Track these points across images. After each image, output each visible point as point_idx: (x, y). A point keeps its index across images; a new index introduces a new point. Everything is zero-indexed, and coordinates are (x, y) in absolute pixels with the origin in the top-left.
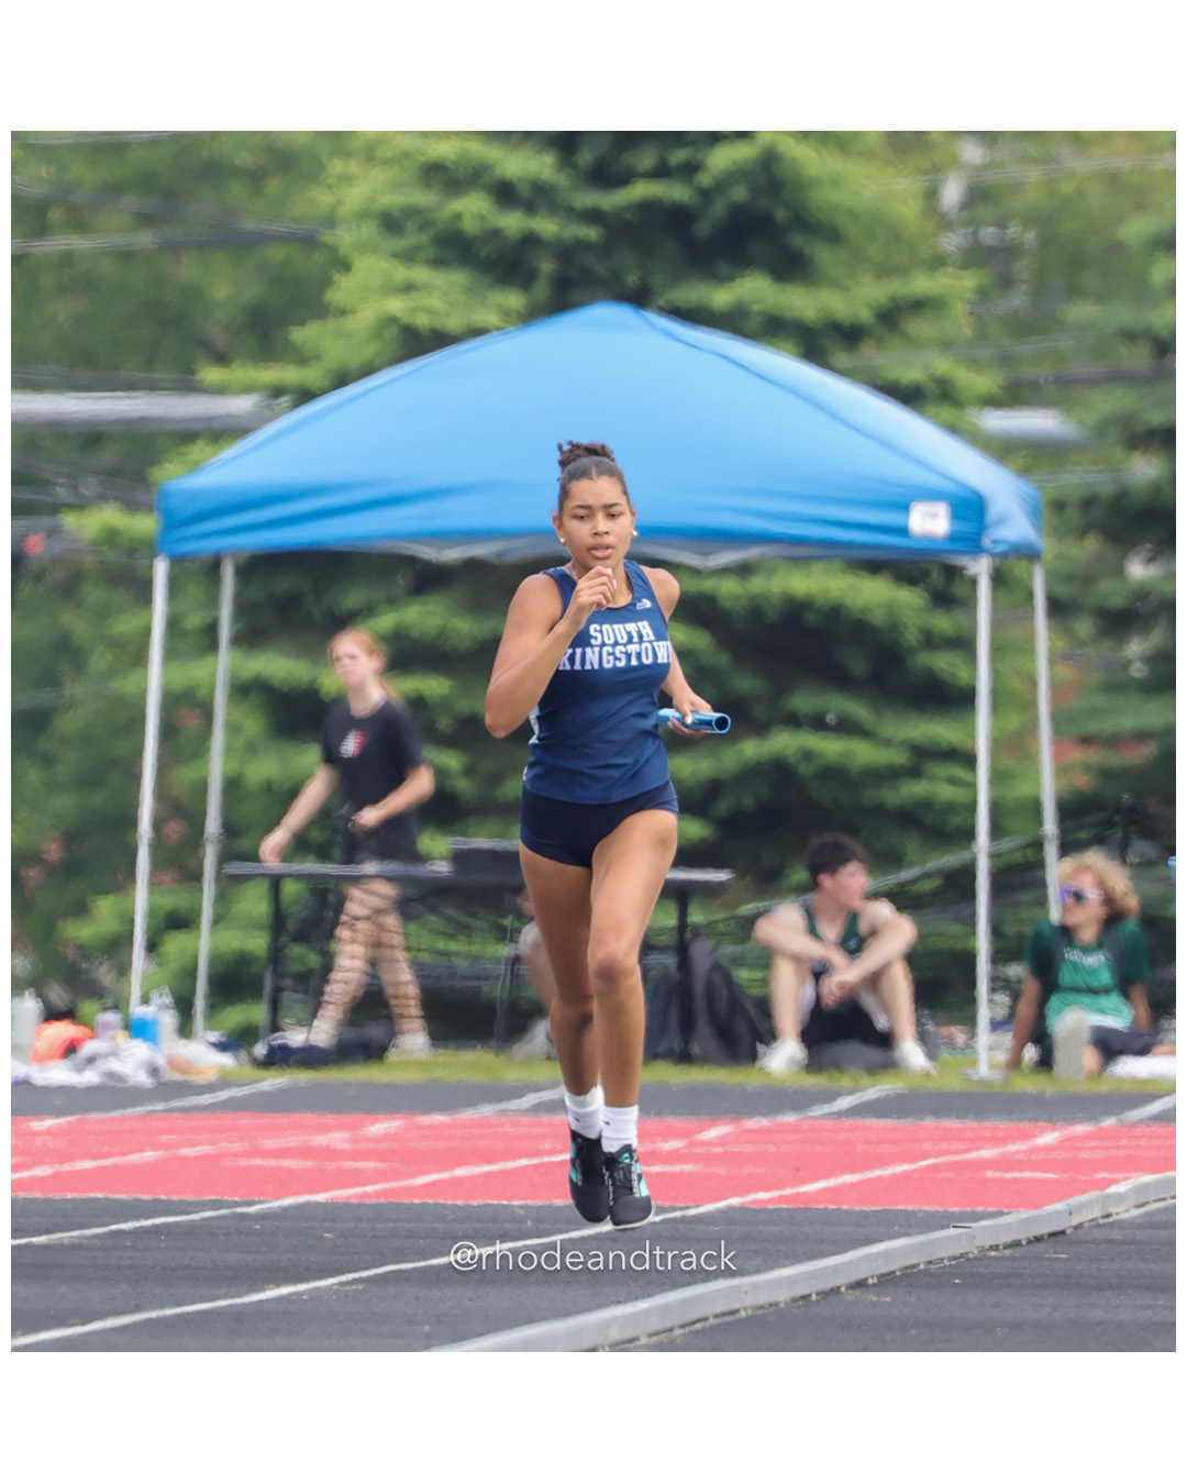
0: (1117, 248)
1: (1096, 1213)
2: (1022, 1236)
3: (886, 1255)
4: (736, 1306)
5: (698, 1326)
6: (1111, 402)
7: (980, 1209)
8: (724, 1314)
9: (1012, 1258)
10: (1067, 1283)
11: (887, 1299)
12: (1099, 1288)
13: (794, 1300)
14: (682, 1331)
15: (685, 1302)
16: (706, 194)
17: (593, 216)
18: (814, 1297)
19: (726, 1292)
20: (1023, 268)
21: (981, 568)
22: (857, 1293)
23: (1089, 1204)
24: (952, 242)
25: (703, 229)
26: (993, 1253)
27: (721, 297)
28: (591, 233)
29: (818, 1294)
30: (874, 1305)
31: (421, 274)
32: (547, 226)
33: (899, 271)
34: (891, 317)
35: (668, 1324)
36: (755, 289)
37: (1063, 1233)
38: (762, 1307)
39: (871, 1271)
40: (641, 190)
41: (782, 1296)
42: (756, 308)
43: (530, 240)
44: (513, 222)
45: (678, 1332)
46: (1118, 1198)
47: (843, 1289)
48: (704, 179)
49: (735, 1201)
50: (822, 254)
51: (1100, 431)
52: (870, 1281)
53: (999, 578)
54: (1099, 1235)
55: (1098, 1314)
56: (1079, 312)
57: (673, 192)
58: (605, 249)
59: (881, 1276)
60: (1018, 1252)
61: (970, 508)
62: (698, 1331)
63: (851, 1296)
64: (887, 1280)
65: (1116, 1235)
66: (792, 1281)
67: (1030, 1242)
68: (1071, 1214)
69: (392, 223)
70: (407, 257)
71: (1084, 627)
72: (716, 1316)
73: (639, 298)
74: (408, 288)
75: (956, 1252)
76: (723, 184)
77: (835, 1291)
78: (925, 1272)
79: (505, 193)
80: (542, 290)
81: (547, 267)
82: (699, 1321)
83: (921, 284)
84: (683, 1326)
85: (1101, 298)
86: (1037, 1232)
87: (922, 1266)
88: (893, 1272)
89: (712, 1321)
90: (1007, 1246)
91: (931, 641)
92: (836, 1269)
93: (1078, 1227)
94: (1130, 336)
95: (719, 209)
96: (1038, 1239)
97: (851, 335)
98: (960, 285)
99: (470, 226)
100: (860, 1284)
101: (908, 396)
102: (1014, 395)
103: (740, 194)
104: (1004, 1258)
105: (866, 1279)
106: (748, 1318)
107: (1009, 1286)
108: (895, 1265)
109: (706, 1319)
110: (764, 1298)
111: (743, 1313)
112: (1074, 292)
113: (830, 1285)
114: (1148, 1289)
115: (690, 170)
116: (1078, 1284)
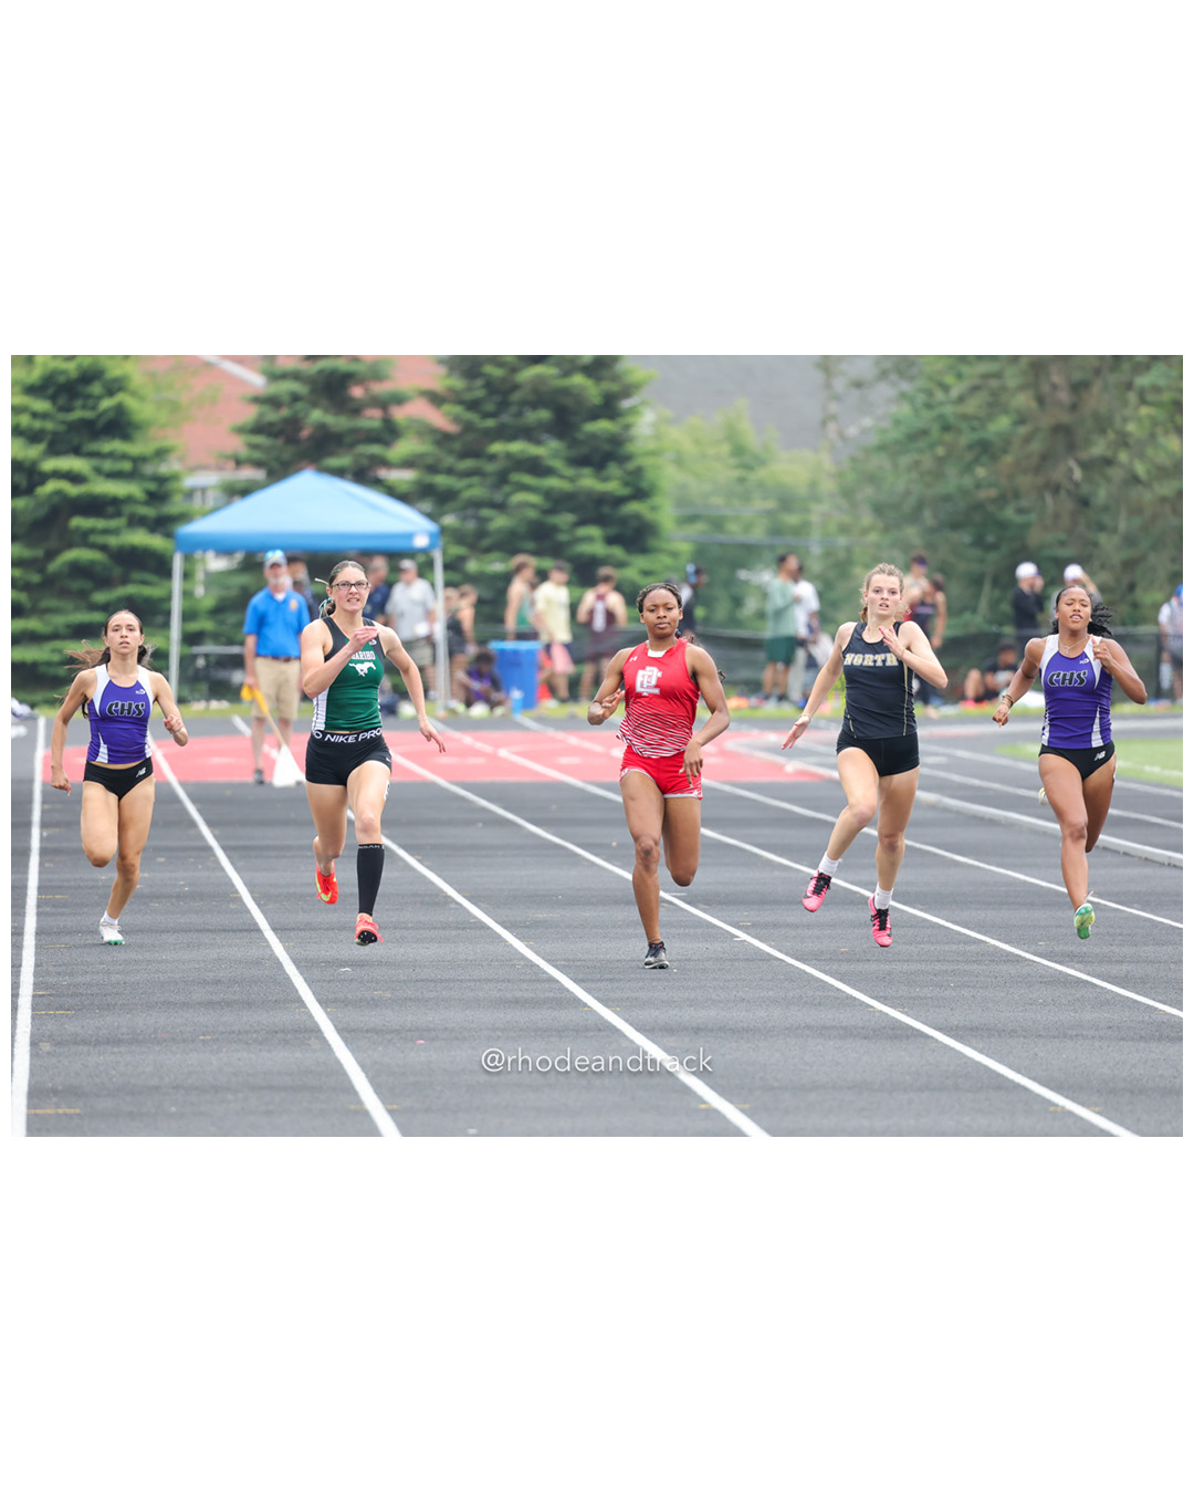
17: (63, 422)
25: (100, 424)
28: (62, 428)
32: (49, 426)
36: (116, 445)
40: (77, 414)
44: (37, 424)
57: (88, 415)
58: (66, 433)
76: (105, 412)
79: (35, 415)
81: (49, 437)
95: (104, 420)
103: (111, 415)
115: (94, 408)
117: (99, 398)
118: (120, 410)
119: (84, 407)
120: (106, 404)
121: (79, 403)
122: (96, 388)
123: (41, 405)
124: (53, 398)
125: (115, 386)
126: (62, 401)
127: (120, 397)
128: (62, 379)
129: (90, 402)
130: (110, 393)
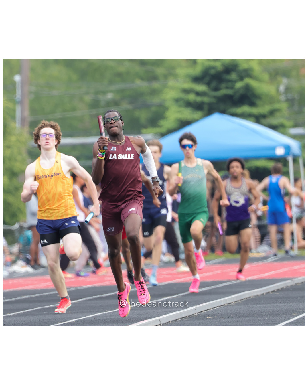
2: (303, 281)
3: (278, 286)
4: (250, 296)
5: (243, 300)
8: (248, 298)
11: (278, 294)
13: (261, 295)
15: (240, 296)
16: (235, 92)
17: (215, 97)
19: (248, 293)
21: (290, 159)
22: (273, 293)
24: (282, 98)
25: (235, 99)
26: (298, 285)
27: (239, 111)
28: (213, 100)
29: (265, 293)
30: (276, 295)
32: (206, 99)
33: (272, 103)
34: (272, 113)
35: (237, 300)
36: (245, 109)
38: (255, 296)
39: (275, 289)
40: (224, 92)
41: (259, 294)
42: (246, 113)
43: (203, 103)
44: (199, 99)
48: (235, 89)
50: (258, 102)
57: (229, 92)
58: (217, 103)
60: (303, 284)
61: (288, 148)
62: (243, 301)
63: (271, 294)
64: (278, 290)
66: (261, 291)
69: (177, 100)
70: (180, 106)
73: (223, 112)
75: (291, 285)
76: (239, 89)
77: (269, 293)
79: (198, 94)
80: (206, 111)
81: (206, 107)
83: (277, 106)
84: (240, 300)
87: (285, 288)
89: (246, 299)
92: (268, 289)
95: (238, 95)
97: (264, 116)
98: (284, 106)
99: (191, 101)
100: (274, 291)
101: (274, 128)
102: (295, 126)
103: (242, 92)
108: (280, 288)
109: (244, 299)
110: (255, 294)
111: (252, 297)
113: (267, 291)
115: (232, 88)
117: (235, 82)
118: (247, 88)
119: (227, 88)
120: (239, 85)
121: (223, 85)
122: (233, 76)
123: (201, 88)
124: (208, 84)
126: (214, 84)
127: (247, 80)
128: (212, 72)
129: (230, 84)
130: (241, 79)
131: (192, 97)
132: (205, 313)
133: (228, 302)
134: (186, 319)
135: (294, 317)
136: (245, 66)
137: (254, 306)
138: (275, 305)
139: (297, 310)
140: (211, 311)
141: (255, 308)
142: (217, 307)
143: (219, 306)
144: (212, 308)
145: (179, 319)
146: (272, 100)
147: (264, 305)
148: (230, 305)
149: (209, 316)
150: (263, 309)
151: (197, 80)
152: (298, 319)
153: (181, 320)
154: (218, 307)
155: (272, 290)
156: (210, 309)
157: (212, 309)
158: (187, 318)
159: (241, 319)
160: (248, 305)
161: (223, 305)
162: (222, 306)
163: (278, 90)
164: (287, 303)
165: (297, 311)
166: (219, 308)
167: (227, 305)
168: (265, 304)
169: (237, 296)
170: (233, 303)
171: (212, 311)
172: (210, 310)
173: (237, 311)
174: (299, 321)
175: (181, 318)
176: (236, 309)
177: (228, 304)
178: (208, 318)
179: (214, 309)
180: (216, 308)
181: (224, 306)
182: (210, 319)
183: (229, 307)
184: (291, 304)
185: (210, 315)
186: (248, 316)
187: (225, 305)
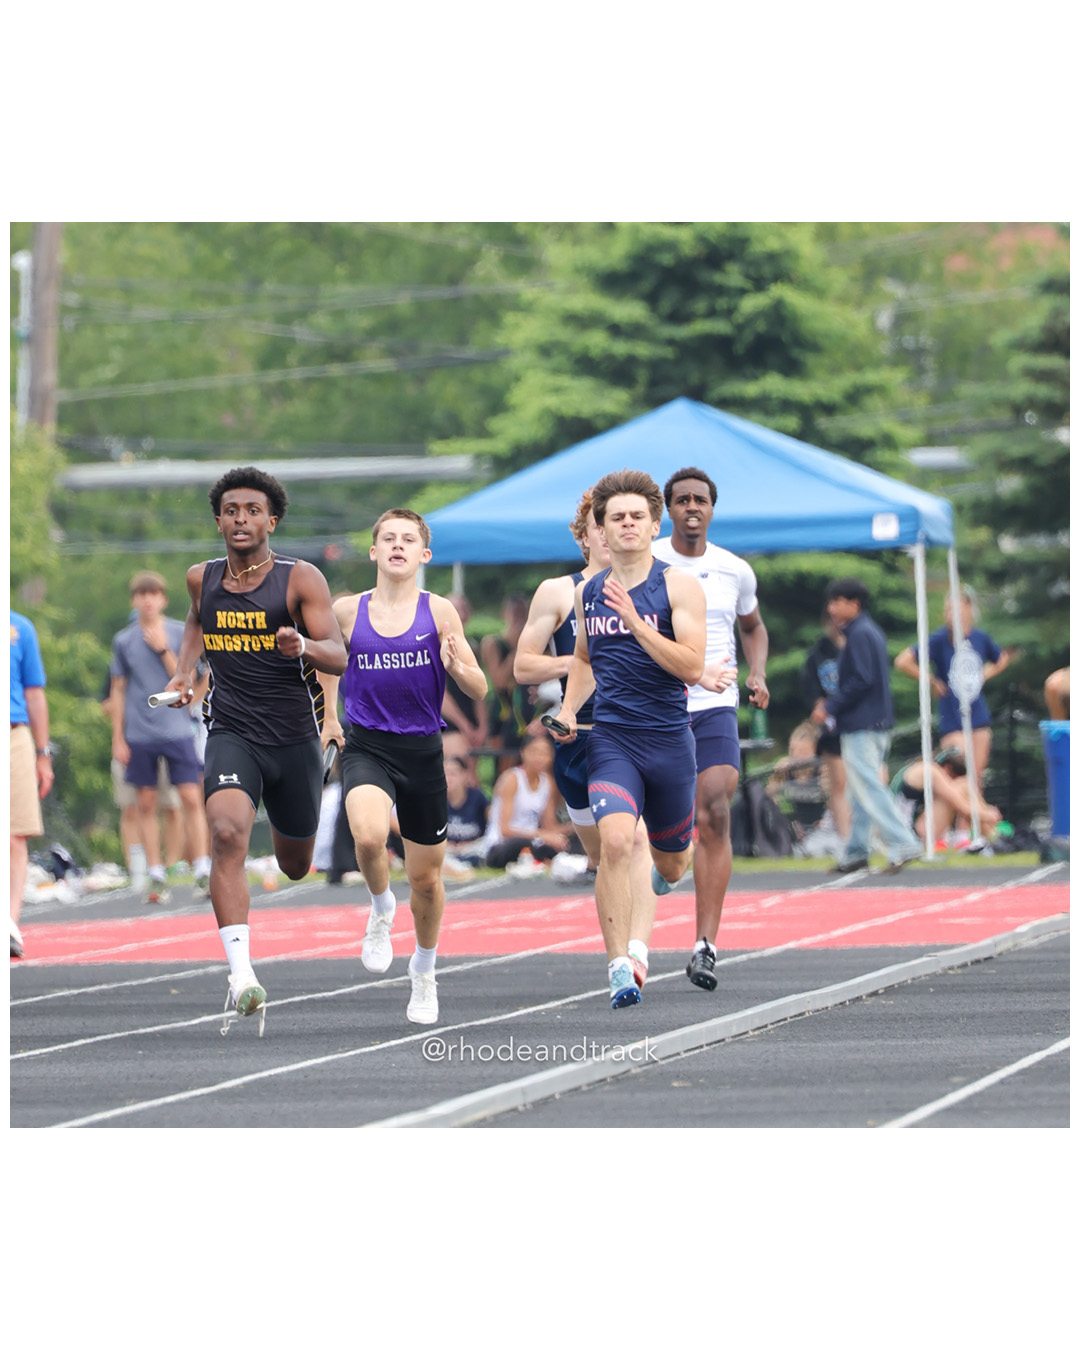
0: (986, 349)
1: (1009, 945)
2: (968, 959)
3: (888, 976)
4: (803, 1011)
5: (782, 1023)
6: (987, 443)
7: (939, 944)
8: (795, 1016)
9: (963, 974)
10: (998, 989)
11: (892, 1002)
12: (1017, 991)
13: (836, 1005)
14: (772, 1026)
15: (773, 1009)
16: (740, 328)
17: (671, 342)
18: (848, 1003)
19: (796, 1002)
20: (930, 362)
21: (917, 552)
22: (873, 998)
23: (1006, 940)
24: (884, 348)
25: (739, 349)
26: (951, 972)
27: (751, 389)
28: (668, 352)
29: (849, 1001)
30: (884, 1006)
31: (565, 381)
32: (643, 350)
33: (859, 368)
34: (855, 397)
35: (764, 1023)
36: (773, 384)
37: (990, 958)
38: (818, 1011)
39: (880, 986)
40: (701, 327)
41: (830, 1003)
42: (774, 396)
43: (632, 360)
44: (621, 348)
45: (770, 1027)
46: (1022, 935)
47: (864, 997)
48: (739, 318)
49: (792, 945)
50: (810, 360)
51: (982, 462)
52: (881, 992)
53: (929, 557)
54: (1014, 957)
55: (1019, 1007)
56: (968, 389)
57: (720, 327)
58: (677, 362)
59: (885, 988)
60: (966, 970)
61: (910, 518)
62: (781, 1027)
63: (870, 1001)
64: (890, 991)
65: (1024, 957)
66: (834, 994)
67: (972, 963)
68: (995, 945)
69: (545, 350)
70: (556, 371)
71: (980, 580)
72: (791, 1018)
73: (698, 395)
74: (557, 390)
75: (928, 972)
76: (751, 320)
77: (859, 999)
78: (912, 985)
79: (615, 330)
80: (640, 389)
81: (642, 376)
82: (781, 1020)
83: (871, 377)
84: (772, 1024)
85: (980, 378)
86: (976, 957)
87: (909, 981)
88: (893, 986)
89: (789, 1020)
90: (959, 967)
91: (886, 594)
92: (859, 985)
93: (1000, 954)
94: (997, 403)
95: (748, 336)
96: (978, 962)
97: (829, 409)
98: (894, 378)
99: (595, 352)
100: (875, 994)
102: (931, 440)
103: (761, 326)
104: (958, 975)
105: (877, 991)
106: (811, 1017)
107: (964, 991)
108: (894, 981)
109: (785, 1019)
110: (819, 1005)
111: (807, 1015)
112: (962, 375)
113: (857, 995)
114: (1045, 990)
115: (729, 313)
116: (1005, 989)
117: (743, 292)
118: (778, 313)
119: (711, 313)
120: (751, 304)
121: (700, 305)
122: (733, 276)
123: (629, 310)
124: (652, 299)
125: (772, 268)
126: (668, 302)
127: (778, 291)
128: (666, 259)
129: (722, 303)
130: (760, 284)
131: (597, 341)
132: (663, 1065)
133: (735, 1031)
134: (607, 1088)
135: (956, 1087)
136: (773, 244)
137: (820, 1045)
138: (886, 1043)
139: (964, 1063)
140: (683, 1059)
141: (826, 1051)
142: (701, 1047)
143: (707, 1045)
144: (686, 1051)
145: (585, 1088)
146: (857, 357)
147: (853, 1043)
148: (741, 1042)
149: (677, 1077)
150: (850, 1056)
151: (612, 282)
152: (970, 1099)
153: (589, 1091)
154: (705, 1048)
155: (871, 990)
156: (678, 1054)
157: (684, 1055)
158: (608, 1083)
159: (783, 1091)
160: (799, 1040)
161: (719, 1041)
162: (716, 1042)
163: (872, 321)
164: (926, 1035)
165: (963, 1066)
166: (707, 1052)
167: (731, 1040)
168: (854, 1039)
169: (763, 1012)
170: (751, 1033)
171: (688, 1060)
172: (679, 1057)
173: (767, 1061)
174: (976, 1105)
175: (589, 1085)
176: (764, 1056)
177: (733, 1037)
178: (675, 1084)
179: (691, 1053)
180: (697, 1051)
181: (722, 1043)
182: (684, 1088)
183: (738, 1047)
184: (939, 1041)
185: (681, 1075)
186: (804, 1082)
187: (727, 1040)
